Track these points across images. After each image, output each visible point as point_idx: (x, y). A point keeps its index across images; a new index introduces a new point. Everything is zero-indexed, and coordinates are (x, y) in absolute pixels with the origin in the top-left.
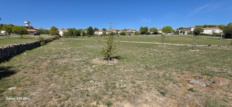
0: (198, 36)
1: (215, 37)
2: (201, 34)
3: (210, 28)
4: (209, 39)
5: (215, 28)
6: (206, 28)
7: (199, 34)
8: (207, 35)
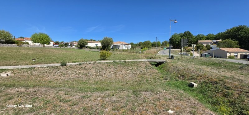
0: (83, 49)
1: (96, 50)
2: (87, 47)
3: (94, 42)
4: (90, 52)
5: (98, 42)
6: (91, 42)
7: (84, 46)
8: (91, 48)
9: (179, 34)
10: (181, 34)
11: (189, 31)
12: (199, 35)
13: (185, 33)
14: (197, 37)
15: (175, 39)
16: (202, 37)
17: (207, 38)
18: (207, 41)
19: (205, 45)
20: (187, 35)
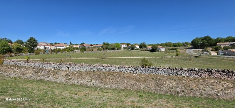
9: (200, 38)
10: (202, 38)
11: (209, 36)
12: (218, 38)
13: (205, 37)
14: (216, 39)
15: (196, 42)
16: (221, 40)
17: (226, 40)
18: (225, 43)
19: (222, 46)
20: (207, 38)
